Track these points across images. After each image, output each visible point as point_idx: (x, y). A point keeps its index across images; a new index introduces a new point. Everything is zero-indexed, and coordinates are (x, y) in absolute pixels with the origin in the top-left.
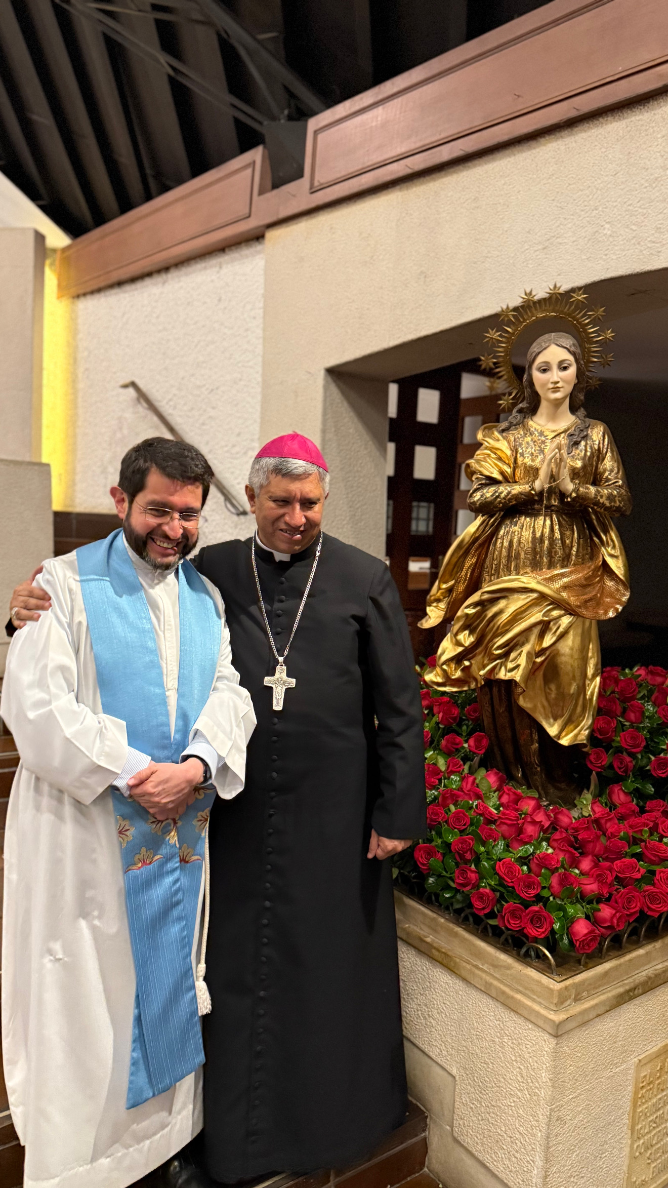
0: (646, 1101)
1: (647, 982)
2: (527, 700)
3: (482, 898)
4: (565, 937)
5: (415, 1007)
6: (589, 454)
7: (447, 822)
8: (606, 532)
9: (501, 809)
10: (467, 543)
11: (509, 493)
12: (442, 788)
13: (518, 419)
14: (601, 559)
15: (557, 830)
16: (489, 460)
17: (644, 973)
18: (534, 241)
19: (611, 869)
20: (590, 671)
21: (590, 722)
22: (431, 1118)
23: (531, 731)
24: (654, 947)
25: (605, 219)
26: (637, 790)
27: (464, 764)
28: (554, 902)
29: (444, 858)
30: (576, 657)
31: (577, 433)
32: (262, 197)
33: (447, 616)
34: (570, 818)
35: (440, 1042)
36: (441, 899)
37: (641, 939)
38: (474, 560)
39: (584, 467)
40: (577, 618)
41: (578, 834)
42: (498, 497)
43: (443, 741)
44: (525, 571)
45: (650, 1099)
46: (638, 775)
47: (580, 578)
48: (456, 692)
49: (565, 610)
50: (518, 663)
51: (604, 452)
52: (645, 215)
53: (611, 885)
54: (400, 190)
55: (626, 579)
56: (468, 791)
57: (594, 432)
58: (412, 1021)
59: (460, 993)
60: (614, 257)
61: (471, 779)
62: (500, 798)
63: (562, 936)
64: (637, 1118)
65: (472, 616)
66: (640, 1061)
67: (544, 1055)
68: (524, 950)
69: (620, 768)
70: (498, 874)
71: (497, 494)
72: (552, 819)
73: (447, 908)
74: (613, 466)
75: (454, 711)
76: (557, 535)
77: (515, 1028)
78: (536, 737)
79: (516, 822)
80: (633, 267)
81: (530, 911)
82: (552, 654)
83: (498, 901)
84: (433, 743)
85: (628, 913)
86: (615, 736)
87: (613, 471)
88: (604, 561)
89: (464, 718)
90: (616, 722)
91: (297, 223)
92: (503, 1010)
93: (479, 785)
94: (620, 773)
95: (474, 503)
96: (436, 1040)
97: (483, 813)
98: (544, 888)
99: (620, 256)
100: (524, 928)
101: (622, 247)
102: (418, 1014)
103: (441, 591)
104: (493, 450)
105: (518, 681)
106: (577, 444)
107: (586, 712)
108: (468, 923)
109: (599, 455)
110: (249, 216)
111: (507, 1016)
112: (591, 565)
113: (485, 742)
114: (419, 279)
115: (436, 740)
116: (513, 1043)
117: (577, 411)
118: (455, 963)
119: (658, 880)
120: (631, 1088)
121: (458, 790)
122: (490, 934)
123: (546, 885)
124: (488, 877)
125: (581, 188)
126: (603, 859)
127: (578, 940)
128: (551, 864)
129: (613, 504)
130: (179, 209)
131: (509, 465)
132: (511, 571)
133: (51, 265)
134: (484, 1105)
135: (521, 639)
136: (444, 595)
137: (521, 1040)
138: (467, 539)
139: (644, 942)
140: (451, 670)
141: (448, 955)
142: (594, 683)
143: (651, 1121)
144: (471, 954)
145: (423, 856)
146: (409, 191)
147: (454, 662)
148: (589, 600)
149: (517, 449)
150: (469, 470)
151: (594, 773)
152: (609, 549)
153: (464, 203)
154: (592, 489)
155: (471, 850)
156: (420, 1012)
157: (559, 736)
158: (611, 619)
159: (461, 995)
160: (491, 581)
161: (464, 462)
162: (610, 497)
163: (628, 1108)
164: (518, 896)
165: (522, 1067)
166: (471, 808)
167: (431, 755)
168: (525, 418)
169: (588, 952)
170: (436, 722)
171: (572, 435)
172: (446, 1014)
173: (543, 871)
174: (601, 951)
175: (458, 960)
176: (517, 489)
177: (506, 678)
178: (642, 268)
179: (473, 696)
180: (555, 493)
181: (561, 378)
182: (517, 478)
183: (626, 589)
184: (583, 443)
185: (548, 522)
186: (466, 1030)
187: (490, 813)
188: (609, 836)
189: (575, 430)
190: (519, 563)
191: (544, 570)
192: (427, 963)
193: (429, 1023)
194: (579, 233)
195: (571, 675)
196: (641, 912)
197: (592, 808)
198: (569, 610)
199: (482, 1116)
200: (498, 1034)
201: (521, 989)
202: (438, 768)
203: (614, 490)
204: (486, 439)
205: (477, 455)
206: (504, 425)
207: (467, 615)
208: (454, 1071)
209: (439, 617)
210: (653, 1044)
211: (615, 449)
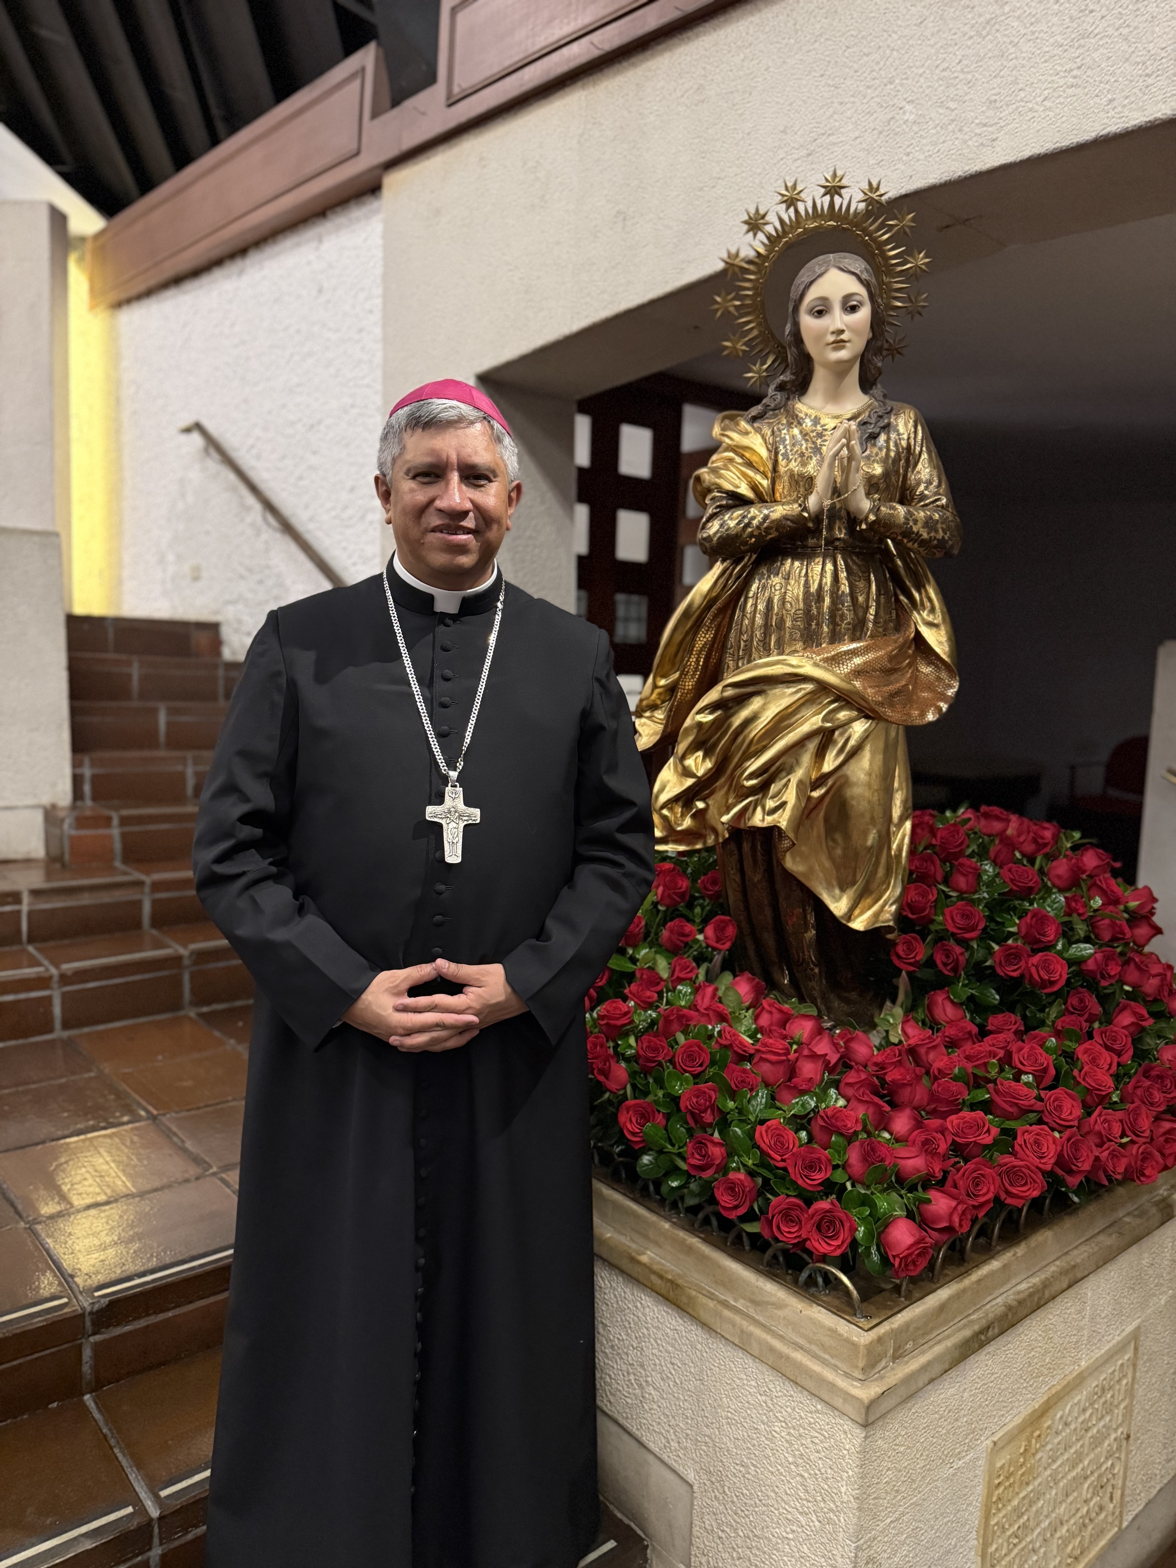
0: (1004, 1506)
1: (1007, 1315)
2: (798, 859)
3: (732, 1189)
4: (873, 1250)
5: (624, 1367)
6: (892, 454)
7: (671, 1061)
8: (920, 587)
9: (759, 1036)
10: (699, 607)
11: (766, 517)
12: (663, 1006)
13: (778, 401)
14: (913, 629)
15: (851, 1067)
16: (732, 468)
17: (999, 1300)
18: (792, 145)
19: (943, 1131)
20: (896, 812)
21: (898, 891)
22: (654, 1548)
23: (804, 910)
24: (1014, 1255)
25: (905, 96)
26: (971, 998)
27: (699, 966)
28: (855, 1193)
29: (668, 1121)
30: (876, 787)
31: (873, 421)
32: (378, 121)
33: (669, 730)
34: (871, 1048)
35: (667, 1428)
36: (664, 1189)
37: (994, 1243)
38: (710, 636)
39: (886, 475)
40: (877, 724)
41: (886, 1074)
42: (748, 525)
43: (664, 931)
44: (793, 648)
45: (1009, 1501)
46: (972, 975)
47: (882, 656)
48: (681, 854)
49: (859, 710)
50: (784, 799)
51: (917, 451)
52: (969, 83)
53: (945, 1157)
54: (583, 87)
55: (952, 661)
56: (706, 1009)
57: (900, 420)
58: (620, 1391)
59: (699, 1347)
60: (921, 157)
61: (709, 990)
62: (756, 1018)
63: (868, 1249)
64: (990, 1535)
65: (709, 724)
66: (995, 1443)
67: (844, 1457)
68: (804, 1275)
69: (945, 965)
70: (759, 1148)
71: (746, 521)
72: (842, 1050)
73: (674, 1206)
74: (931, 475)
75: (680, 882)
76: (845, 588)
77: (794, 1409)
78: (812, 919)
79: (784, 1058)
80: (953, 169)
81: (816, 1211)
82: (838, 784)
83: (760, 1194)
84: (649, 936)
85: (976, 1204)
86: (935, 915)
87: (931, 484)
88: (918, 633)
89: (697, 895)
90: (935, 892)
91: (428, 158)
92: (771, 1378)
93: (723, 1000)
94: (946, 973)
95: (709, 539)
96: (659, 1424)
97: (731, 1045)
98: (836, 1167)
99: (930, 153)
100: (805, 1240)
101: (934, 139)
102: (629, 1380)
103: (657, 691)
104: (737, 449)
105: (783, 827)
106: (874, 437)
107: (891, 877)
108: (708, 1228)
109: (909, 457)
110: (358, 153)
111: (778, 1388)
112: (899, 638)
113: (731, 931)
114: (615, 223)
115: (653, 931)
116: (789, 1434)
117: (871, 389)
118: (690, 1298)
119: (1021, 1146)
120: (980, 1490)
121: (690, 1008)
122: (747, 1248)
123: (840, 1163)
124: (741, 1153)
125: (866, 51)
126: (927, 1113)
127: (898, 1255)
128: (846, 1126)
129: (932, 534)
130: (256, 154)
131: (766, 476)
132: (770, 649)
133: (80, 260)
134: (741, 1534)
135: (788, 759)
136: (662, 697)
137: (804, 1429)
138: (697, 602)
139: (998, 1248)
140: (676, 817)
141: (677, 1286)
142: (901, 831)
143: (1010, 1537)
144: (716, 1282)
145: (634, 1120)
146: (597, 87)
147: (680, 803)
148: (896, 693)
149: (777, 448)
150: (699, 488)
151: (904, 973)
152: (925, 614)
153: (682, 96)
154: (901, 510)
155: (713, 1107)
156: (632, 1377)
157: (849, 916)
158: (930, 724)
159: (701, 1351)
160: (738, 667)
161: (690, 477)
162: (929, 524)
163: (977, 1522)
164: (794, 1182)
165: (806, 1475)
166: (711, 1037)
167: (646, 954)
168: (788, 399)
169: (913, 1274)
170: (653, 902)
171: (865, 423)
172: (675, 1382)
173: (833, 1138)
174: (931, 1267)
175: (694, 1293)
176: (778, 512)
177: (765, 825)
178: (967, 168)
179: (711, 860)
180: (840, 518)
181: (846, 326)
182: (778, 495)
183: (952, 676)
184: (883, 437)
185: (829, 567)
186: (709, 1408)
187: (742, 1043)
188: (935, 1076)
189: (869, 416)
190: (784, 637)
191: (823, 646)
192: (643, 1297)
193: (647, 1396)
194: (864, 124)
195: (868, 816)
196: (997, 1199)
197: (903, 1030)
198: (866, 712)
199: (737, 1552)
200: (764, 1417)
201: (801, 1341)
202: (657, 974)
203: (935, 511)
204: (726, 433)
205: (713, 463)
206: (754, 411)
207: (700, 725)
208: (691, 1476)
209: (655, 733)
210: (1015, 1411)
211: (933, 448)
